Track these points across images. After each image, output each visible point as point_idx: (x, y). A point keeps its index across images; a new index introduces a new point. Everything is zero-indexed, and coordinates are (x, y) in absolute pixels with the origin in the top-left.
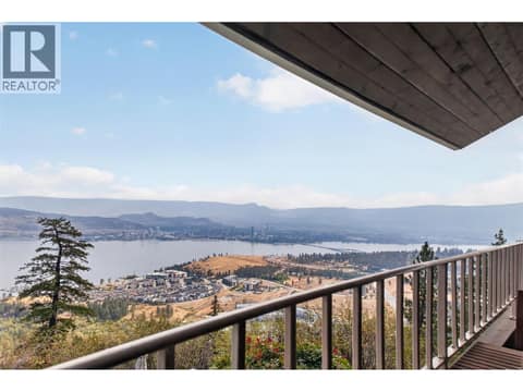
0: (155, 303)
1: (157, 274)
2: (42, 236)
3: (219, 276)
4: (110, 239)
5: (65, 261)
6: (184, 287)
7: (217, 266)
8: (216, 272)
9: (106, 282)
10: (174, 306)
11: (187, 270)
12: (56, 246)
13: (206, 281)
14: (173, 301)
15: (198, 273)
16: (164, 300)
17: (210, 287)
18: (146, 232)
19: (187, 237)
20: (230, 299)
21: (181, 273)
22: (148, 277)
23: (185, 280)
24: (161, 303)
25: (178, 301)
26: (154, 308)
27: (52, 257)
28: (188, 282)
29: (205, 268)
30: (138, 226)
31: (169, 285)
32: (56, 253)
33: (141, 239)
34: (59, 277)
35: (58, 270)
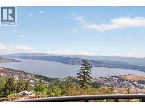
0: (108, 86)
1: (109, 77)
2: (82, 64)
3: (130, 82)
4: (96, 66)
5: (86, 71)
6: (117, 83)
7: (129, 78)
8: (129, 80)
9: (95, 78)
10: (114, 88)
11: (118, 78)
12: (84, 67)
13: (125, 82)
14: (113, 87)
15: (122, 79)
16: (111, 86)
17: (127, 85)
18: (106, 65)
19: (119, 67)
20: (135, 90)
21: (116, 78)
22: (106, 78)
23: (118, 81)
24: (110, 86)
25: (115, 87)
26: (108, 87)
27: (84, 70)
28: (119, 82)
29: (125, 78)
30: (103, 63)
31: (112, 81)
32: (84, 69)
33: (104, 67)
34: (85, 75)
35: (85, 73)
